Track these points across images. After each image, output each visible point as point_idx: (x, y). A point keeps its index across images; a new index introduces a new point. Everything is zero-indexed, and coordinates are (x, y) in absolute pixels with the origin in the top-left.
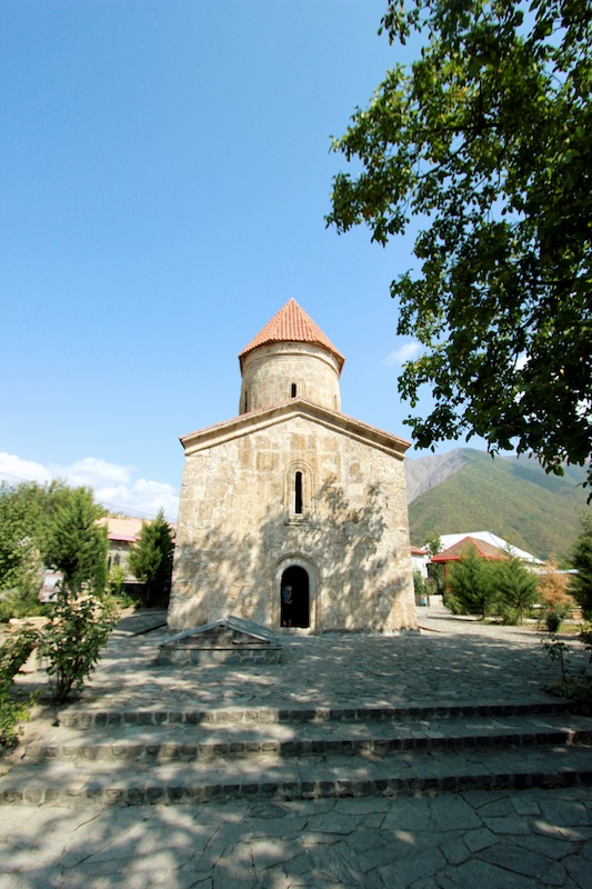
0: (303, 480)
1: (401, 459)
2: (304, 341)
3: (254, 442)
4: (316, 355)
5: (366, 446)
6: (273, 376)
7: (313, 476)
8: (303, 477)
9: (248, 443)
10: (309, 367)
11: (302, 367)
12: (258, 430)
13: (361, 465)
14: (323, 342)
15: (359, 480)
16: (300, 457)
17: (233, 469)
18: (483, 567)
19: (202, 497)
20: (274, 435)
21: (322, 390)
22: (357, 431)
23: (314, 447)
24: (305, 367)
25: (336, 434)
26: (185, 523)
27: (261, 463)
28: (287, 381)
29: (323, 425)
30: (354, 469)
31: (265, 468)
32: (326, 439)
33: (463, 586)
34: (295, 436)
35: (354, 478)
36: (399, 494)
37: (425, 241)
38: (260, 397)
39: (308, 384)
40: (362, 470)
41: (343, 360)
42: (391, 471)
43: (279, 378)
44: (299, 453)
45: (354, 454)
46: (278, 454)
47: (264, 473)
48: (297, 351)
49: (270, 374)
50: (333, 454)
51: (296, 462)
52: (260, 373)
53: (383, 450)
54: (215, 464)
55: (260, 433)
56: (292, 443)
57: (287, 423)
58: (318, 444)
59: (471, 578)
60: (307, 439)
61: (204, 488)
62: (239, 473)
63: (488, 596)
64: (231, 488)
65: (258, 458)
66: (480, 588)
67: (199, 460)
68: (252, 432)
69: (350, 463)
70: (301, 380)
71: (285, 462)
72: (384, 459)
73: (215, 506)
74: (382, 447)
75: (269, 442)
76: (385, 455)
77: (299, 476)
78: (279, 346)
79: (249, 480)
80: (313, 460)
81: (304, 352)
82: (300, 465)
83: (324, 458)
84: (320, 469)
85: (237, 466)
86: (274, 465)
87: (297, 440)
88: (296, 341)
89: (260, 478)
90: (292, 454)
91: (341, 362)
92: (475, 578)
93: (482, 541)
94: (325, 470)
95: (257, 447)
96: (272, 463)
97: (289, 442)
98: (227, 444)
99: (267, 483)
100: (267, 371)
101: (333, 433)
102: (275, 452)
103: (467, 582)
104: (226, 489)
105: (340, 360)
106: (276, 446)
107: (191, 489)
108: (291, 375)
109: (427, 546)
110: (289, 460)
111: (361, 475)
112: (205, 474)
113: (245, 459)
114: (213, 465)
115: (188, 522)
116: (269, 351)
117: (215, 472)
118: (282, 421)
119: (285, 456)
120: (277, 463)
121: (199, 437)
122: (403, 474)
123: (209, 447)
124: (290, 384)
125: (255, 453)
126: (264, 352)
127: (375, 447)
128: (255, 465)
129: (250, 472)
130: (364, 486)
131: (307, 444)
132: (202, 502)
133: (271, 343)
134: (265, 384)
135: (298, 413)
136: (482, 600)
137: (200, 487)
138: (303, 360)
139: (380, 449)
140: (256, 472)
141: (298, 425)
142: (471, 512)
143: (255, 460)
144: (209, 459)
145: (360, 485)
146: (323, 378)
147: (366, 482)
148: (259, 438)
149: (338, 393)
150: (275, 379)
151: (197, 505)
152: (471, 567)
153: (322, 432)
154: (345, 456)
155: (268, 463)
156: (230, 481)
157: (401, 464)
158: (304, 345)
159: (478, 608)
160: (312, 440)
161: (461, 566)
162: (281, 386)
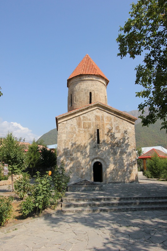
0: (100, 132)
1: (133, 124)
2: (94, 75)
3: (82, 118)
4: (99, 80)
5: (121, 120)
6: (82, 89)
7: (103, 130)
8: (100, 131)
9: (80, 119)
10: (96, 85)
11: (94, 85)
12: (83, 114)
13: (120, 126)
14: (101, 75)
15: (119, 132)
16: (98, 124)
17: (75, 128)
18: (160, 161)
19: (65, 138)
20: (89, 116)
21: (101, 94)
22: (118, 114)
23: (103, 120)
24: (95, 85)
25: (111, 115)
26: (60, 148)
27: (85, 126)
28: (88, 91)
29: (106, 112)
30: (117, 128)
31: (86, 128)
32: (107, 117)
33: (152, 168)
34: (96, 116)
35: (117, 131)
36: (132, 137)
37: (147, 57)
38: (77, 97)
39: (96, 92)
40: (120, 128)
41: (108, 81)
42: (130, 128)
43: (85, 90)
44: (98, 122)
45: (117, 122)
46: (90, 123)
47: (86, 130)
48: (91, 79)
49: (81, 88)
50: (110, 123)
51: (97, 125)
52: (77, 87)
53: (127, 121)
54: (69, 127)
55: (84, 115)
56: (95, 119)
57: (93, 111)
58: (104, 119)
59: (155, 165)
60: (101, 117)
61: (66, 135)
62: (77, 130)
63: (161, 171)
64: (75, 136)
65: (84, 124)
66: (158, 168)
67: (63, 125)
68: (81, 115)
69: (116, 126)
70: (93, 91)
71: (93, 126)
72: (127, 124)
73: (70, 141)
74: (127, 120)
75: (87, 118)
76: (128, 123)
77: (98, 130)
78: (84, 76)
79: (81, 132)
80: (103, 125)
81: (94, 79)
82: (98, 127)
83: (107, 124)
84: (105, 128)
85: (76, 127)
86: (89, 127)
87: (97, 118)
88: (91, 75)
89: (85, 132)
90: (96, 122)
91: (107, 82)
92: (157, 165)
93: (159, 150)
94: (107, 128)
95: (83, 120)
96: (89, 126)
97: (94, 118)
98: (72, 119)
99: (87, 133)
100: (80, 87)
101: (110, 115)
102: (90, 122)
103: (154, 167)
104: (73, 135)
105: (107, 81)
106: (90, 120)
107: (61, 135)
108: (90, 88)
109: (137, 151)
110: (94, 125)
111: (120, 130)
112: (66, 130)
113: (79, 125)
114: (68, 127)
115: (61, 147)
116: (80, 79)
117: (69, 129)
118: (92, 111)
119: (93, 123)
120: (90, 126)
121: (63, 117)
122: (134, 130)
123: (66, 120)
124: (89, 92)
125: (83, 122)
126: (78, 79)
127: (125, 120)
128: (83, 127)
129: (81, 129)
130: (121, 134)
131: (101, 119)
132: (65, 140)
133: (81, 75)
134: (79, 92)
135: (97, 107)
136: (159, 173)
137: (64, 135)
138: (94, 83)
139: (126, 121)
140: (83, 129)
141: (97, 112)
142: (152, 136)
143: (83, 125)
144: (67, 125)
145: (119, 133)
146: (101, 89)
147: (121, 132)
148: (84, 117)
149: (106, 95)
150: (83, 90)
151: (63, 141)
152: (156, 161)
153: (106, 114)
154: (114, 123)
155: (87, 126)
156: (74, 133)
157: (134, 126)
158: (94, 76)
159: (157, 175)
160: (103, 117)
161: (152, 161)
162: (86, 93)
